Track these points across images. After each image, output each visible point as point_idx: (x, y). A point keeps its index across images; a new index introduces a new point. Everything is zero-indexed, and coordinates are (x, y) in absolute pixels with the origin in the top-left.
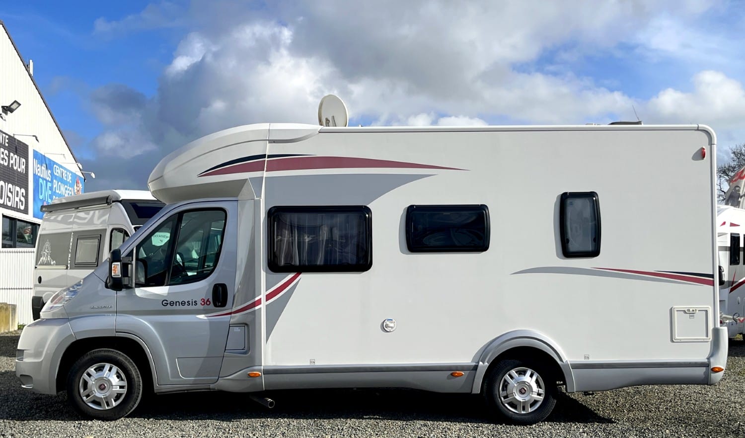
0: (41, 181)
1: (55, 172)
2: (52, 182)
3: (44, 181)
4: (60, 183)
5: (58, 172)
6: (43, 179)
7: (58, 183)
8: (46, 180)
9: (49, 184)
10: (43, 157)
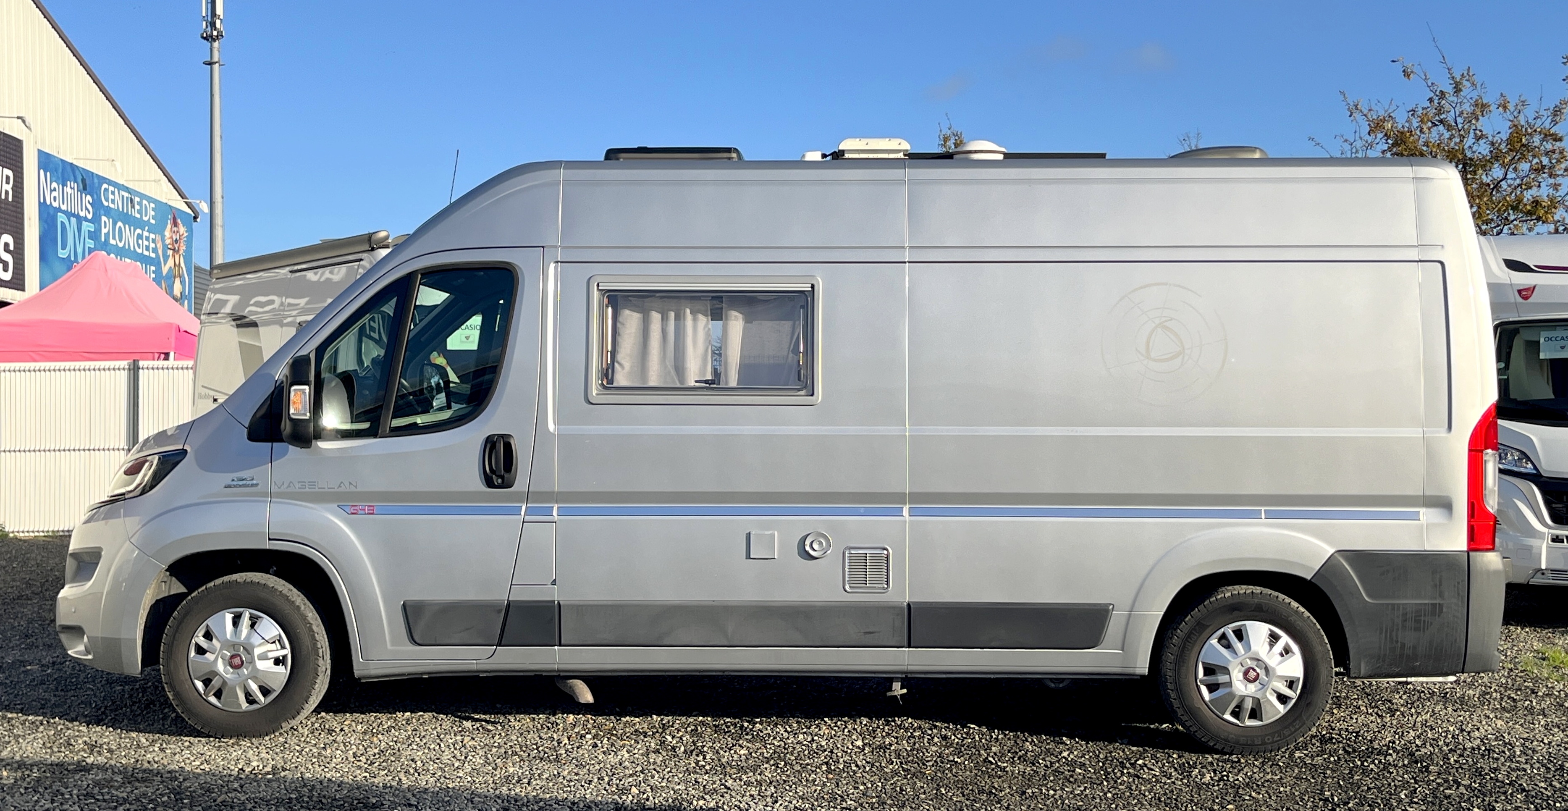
0: (61, 218)
1: (107, 200)
2: (96, 220)
3: (73, 220)
4: (120, 224)
5: (115, 200)
6: (69, 214)
7: (115, 224)
8: (77, 217)
9: (87, 227)
10: (69, 169)
